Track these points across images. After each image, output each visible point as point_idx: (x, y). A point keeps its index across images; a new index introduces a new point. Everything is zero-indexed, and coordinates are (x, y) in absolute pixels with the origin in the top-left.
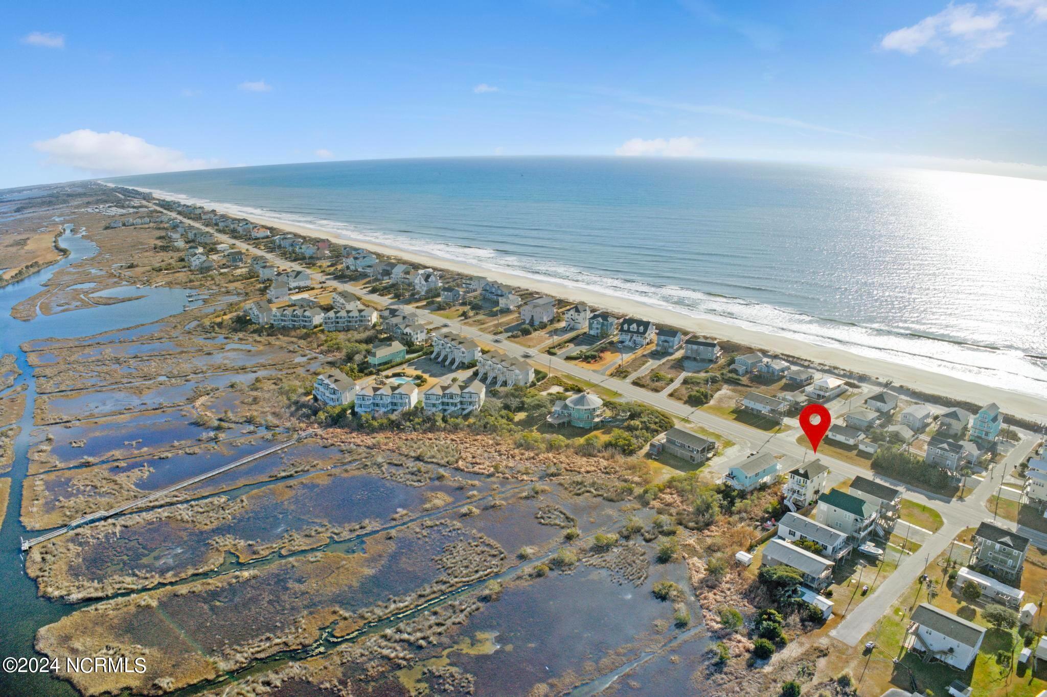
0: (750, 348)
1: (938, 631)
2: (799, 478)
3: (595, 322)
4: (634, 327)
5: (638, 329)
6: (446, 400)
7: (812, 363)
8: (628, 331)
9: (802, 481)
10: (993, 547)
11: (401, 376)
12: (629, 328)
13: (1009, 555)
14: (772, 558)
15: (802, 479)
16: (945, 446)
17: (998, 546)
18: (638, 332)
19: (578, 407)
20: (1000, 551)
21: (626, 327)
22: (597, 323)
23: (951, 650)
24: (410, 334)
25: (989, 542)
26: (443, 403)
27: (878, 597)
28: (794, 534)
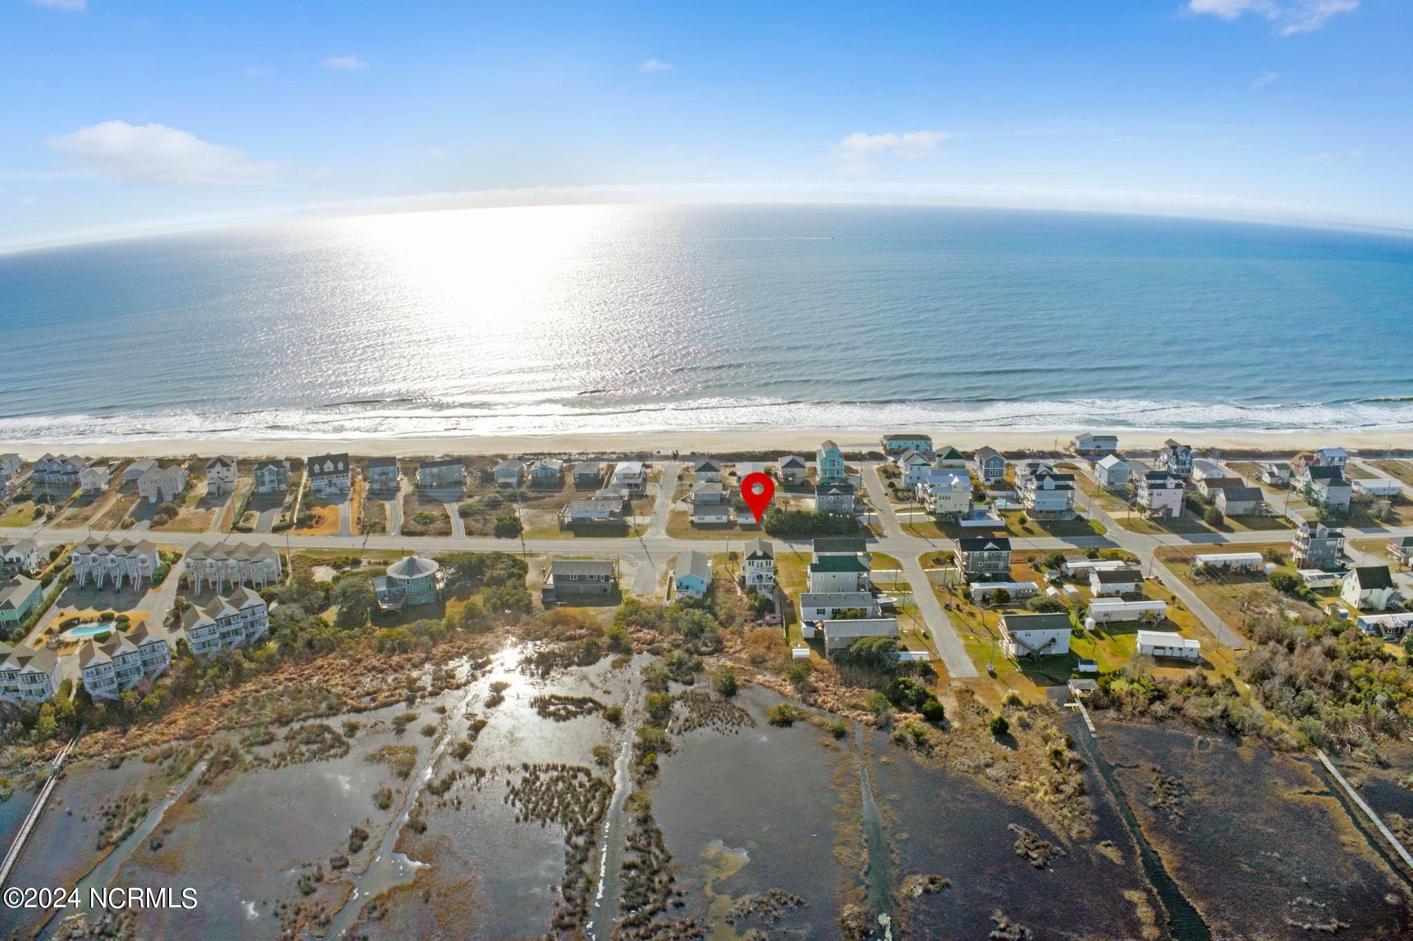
0: (483, 457)
1: (1035, 629)
2: (760, 561)
3: (266, 473)
4: (329, 466)
5: (336, 467)
6: (226, 629)
7: (570, 454)
8: (322, 473)
9: (764, 564)
10: (982, 558)
11: (75, 625)
12: (322, 469)
13: (999, 558)
14: (841, 638)
15: (764, 561)
16: (834, 490)
17: (986, 554)
18: (336, 471)
19: (416, 577)
20: (989, 557)
21: (317, 468)
22: (270, 474)
23: (1053, 640)
24: (18, 559)
25: (977, 553)
26: (223, 636)
27: (939, 634)
28: (823, 612)
